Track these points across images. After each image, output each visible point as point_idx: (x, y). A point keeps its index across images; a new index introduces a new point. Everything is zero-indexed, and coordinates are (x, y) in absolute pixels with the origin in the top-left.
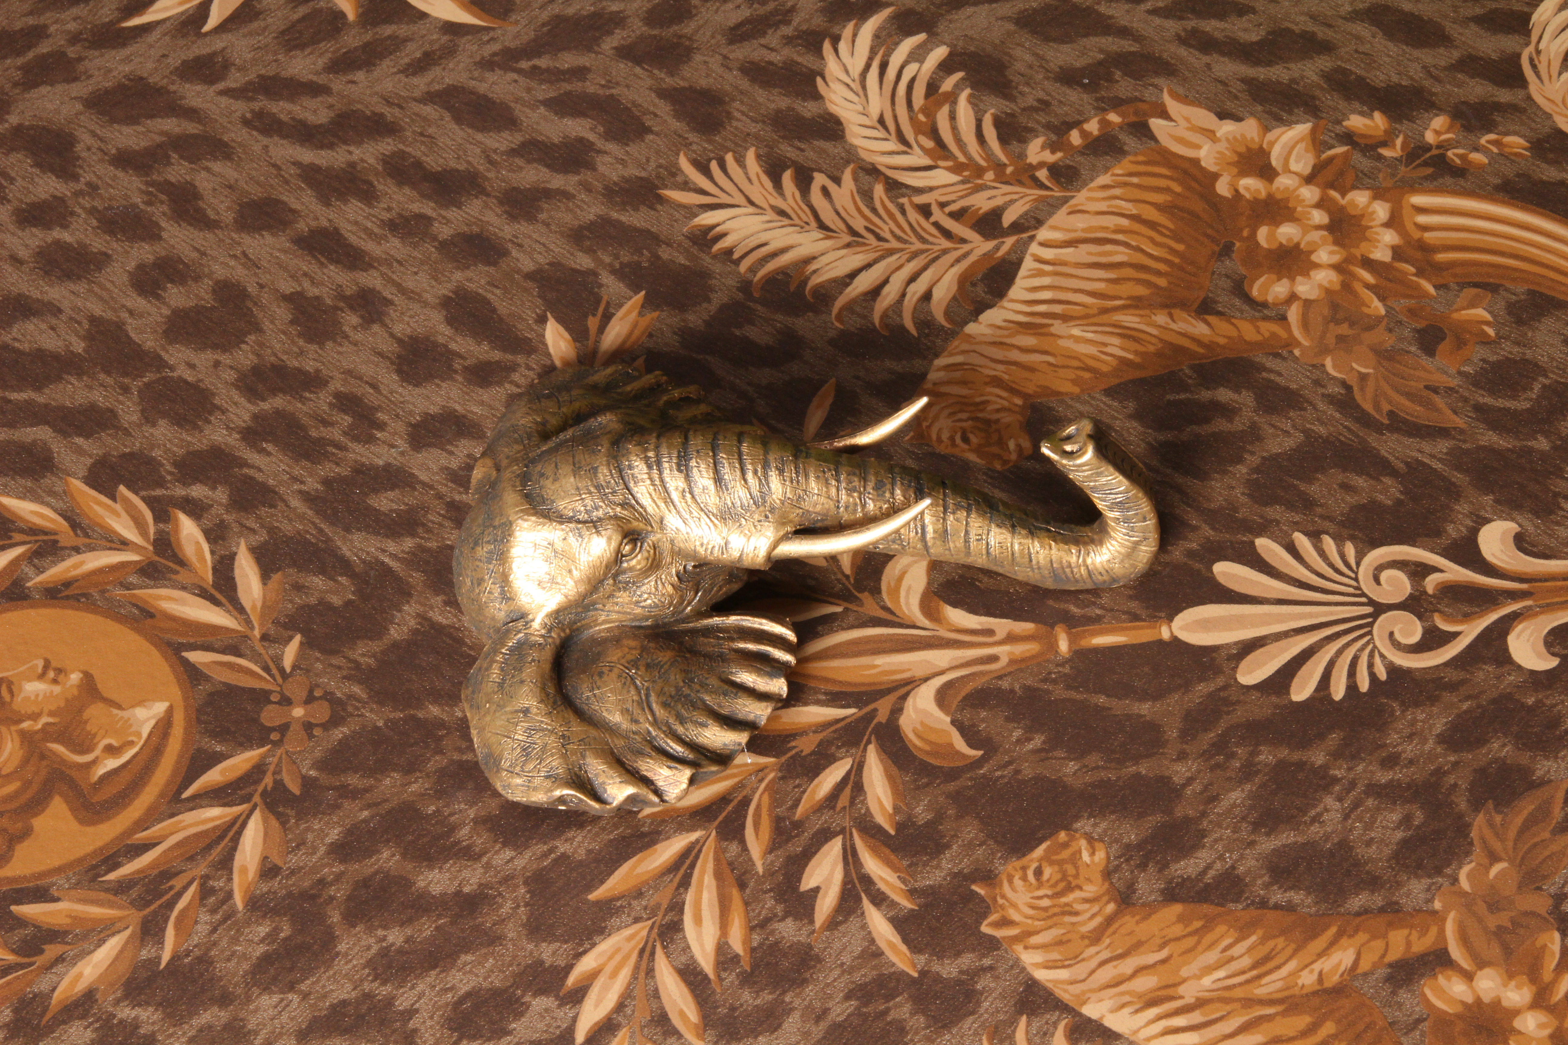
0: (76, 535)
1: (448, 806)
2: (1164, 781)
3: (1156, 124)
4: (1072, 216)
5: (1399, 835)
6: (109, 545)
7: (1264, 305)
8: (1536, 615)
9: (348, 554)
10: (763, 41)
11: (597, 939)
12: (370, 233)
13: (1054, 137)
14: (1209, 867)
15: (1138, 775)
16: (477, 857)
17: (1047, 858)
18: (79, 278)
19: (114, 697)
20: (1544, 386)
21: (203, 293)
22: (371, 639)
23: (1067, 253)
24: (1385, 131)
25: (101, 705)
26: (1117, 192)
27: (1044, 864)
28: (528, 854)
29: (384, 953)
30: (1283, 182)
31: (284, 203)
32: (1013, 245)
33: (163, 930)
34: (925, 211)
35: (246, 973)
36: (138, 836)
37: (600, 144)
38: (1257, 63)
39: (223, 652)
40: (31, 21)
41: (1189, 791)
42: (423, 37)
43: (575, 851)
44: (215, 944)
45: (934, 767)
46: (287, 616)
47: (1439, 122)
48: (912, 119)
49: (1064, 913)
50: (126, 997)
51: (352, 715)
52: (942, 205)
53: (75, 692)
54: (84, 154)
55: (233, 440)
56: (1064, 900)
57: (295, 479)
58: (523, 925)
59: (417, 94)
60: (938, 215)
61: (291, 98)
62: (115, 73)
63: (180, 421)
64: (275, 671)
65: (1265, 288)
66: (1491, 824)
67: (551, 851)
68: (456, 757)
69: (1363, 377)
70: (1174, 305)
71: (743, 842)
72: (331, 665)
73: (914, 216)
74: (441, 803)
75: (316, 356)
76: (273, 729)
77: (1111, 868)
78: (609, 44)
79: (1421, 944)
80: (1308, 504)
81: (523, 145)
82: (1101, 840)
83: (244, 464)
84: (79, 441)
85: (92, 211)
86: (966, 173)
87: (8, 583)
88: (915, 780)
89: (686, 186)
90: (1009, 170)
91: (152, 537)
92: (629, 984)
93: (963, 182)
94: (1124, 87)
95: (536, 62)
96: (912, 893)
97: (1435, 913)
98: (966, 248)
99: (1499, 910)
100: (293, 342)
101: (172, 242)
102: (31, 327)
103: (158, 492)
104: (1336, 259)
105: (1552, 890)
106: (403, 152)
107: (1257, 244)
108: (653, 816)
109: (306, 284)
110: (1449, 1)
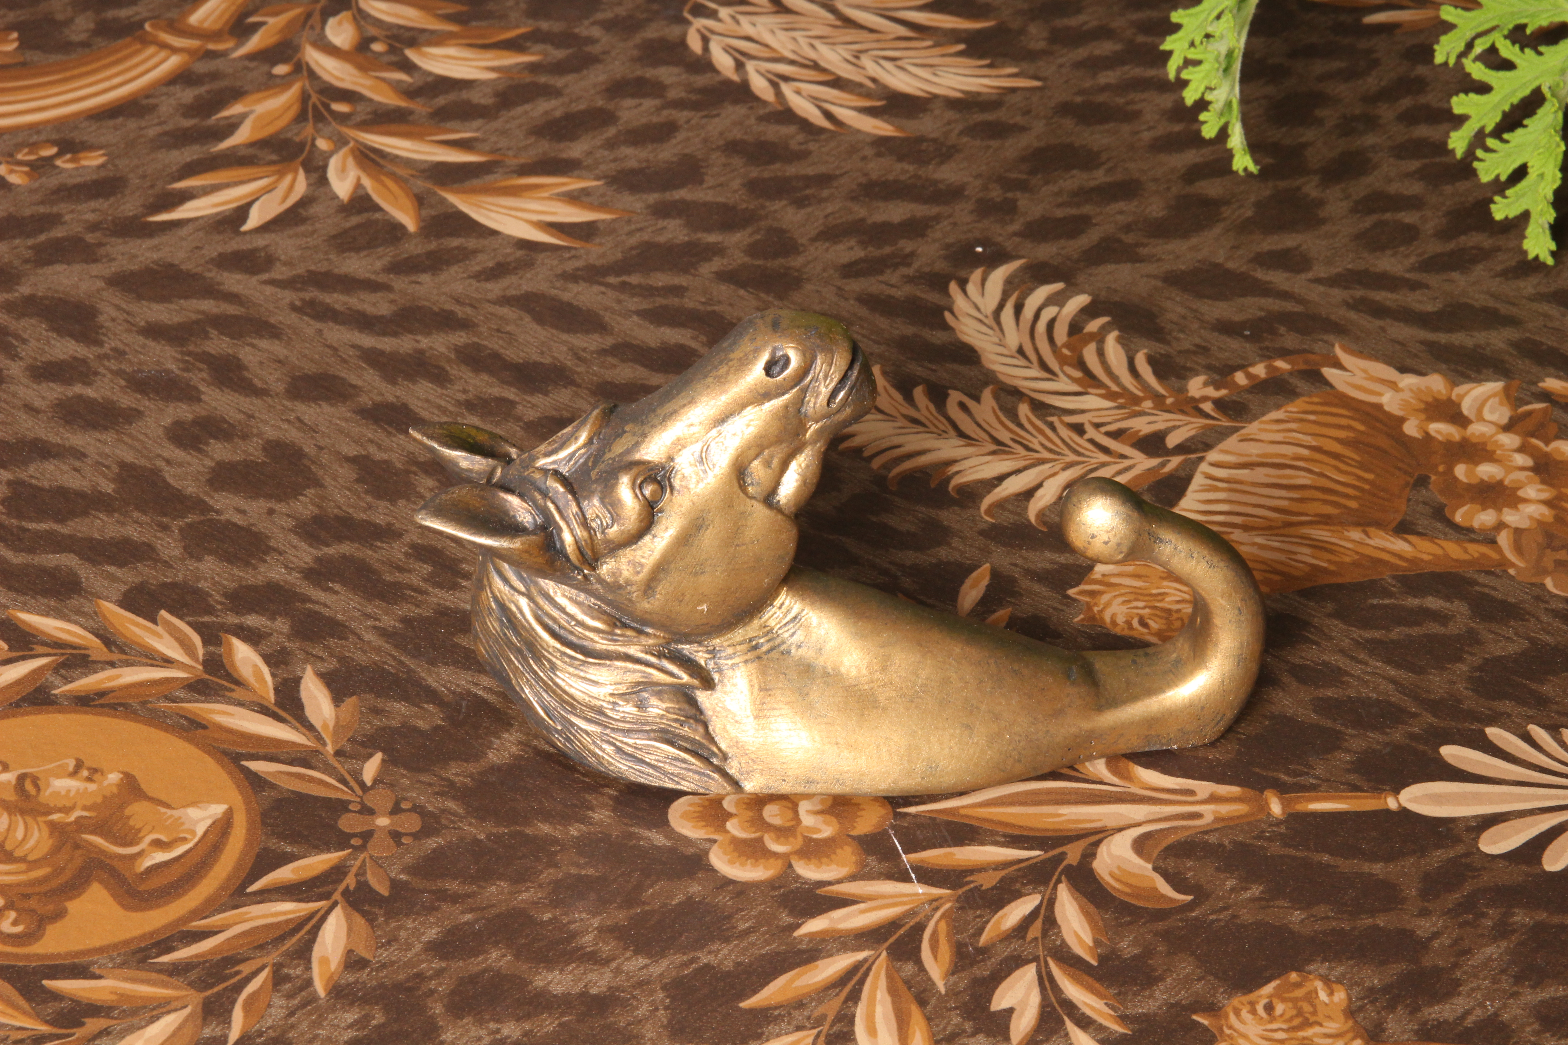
0: (111, 651)
1: (566, 914)
2: (1406, 934)
3: (1329, 373)
4: (1244, 443)
6: (149, 662)
7: (1470, 530)
9: (434, 685)
10: (881, 278)
12: (443, 410)
13: (1217, 377)
14: (1468, 1013)
15: (1376, 927)
16: (605, 962)
17: (1278, 994)
18: (106, 428)
19: (163, 797)
21: (251, 450)
22: (466, 761)
23: (1241, 474)
26: (1293, 426)
27: (1275, 1001)
28: (664, 963)
30: (1477, 429)
31: (342, 379)
32: (1182, 463)
33: (230, 1012)
36: (194, 924)
37: (700, 349)
38: (1436, 329)
39: (291, 763)
40: (43, 209)
41: (1436, 944)
42: (494, 250)
43: (721, 963)
45: (1138, 908)
46: (365, 736)
48: (1056, 353)
51: (447, 827)
52: (1097, 426)
53: (115, 790)
54: (108, 324)
55: (294, 578)
56: (1301, 1034)
57: (368, 616)
59: (491, 297)
60: (1093, 433)
61: (347, 292)
62: (142, 259)
63: (230, 558)
64: (352, 783)
65: (1469, 515)
67: (692, 961)
68: (573, 871)
70: (1369, 524)
71: (919, 962)
72: (421, 782)
73: (1065, 432)
74: (558, 912)
75: (386, 511)
76: (354, 835)
77: (1353, 1007)
78: (707, 269)
80: (1542, 702)
81: (616, 346)
82: (1339, 981)
83: (308, 599)
84: (111, 569)
85: (119, 373)
86: (1121, 401)
88: (1116, 918)
90: (1169, 401)
91: (201, 658)
94: (1290, 340)
95: (626, 278)
96: (1123, 1019)
98: (1126, 463)
100: (359, 497)
101: (214, 404)
102: (51, 467)
103: (206, 619)
104: (1546, 495)
106: (478, 344)
107: (1456, 479)
108: (812, 936)
109: (372, 449)
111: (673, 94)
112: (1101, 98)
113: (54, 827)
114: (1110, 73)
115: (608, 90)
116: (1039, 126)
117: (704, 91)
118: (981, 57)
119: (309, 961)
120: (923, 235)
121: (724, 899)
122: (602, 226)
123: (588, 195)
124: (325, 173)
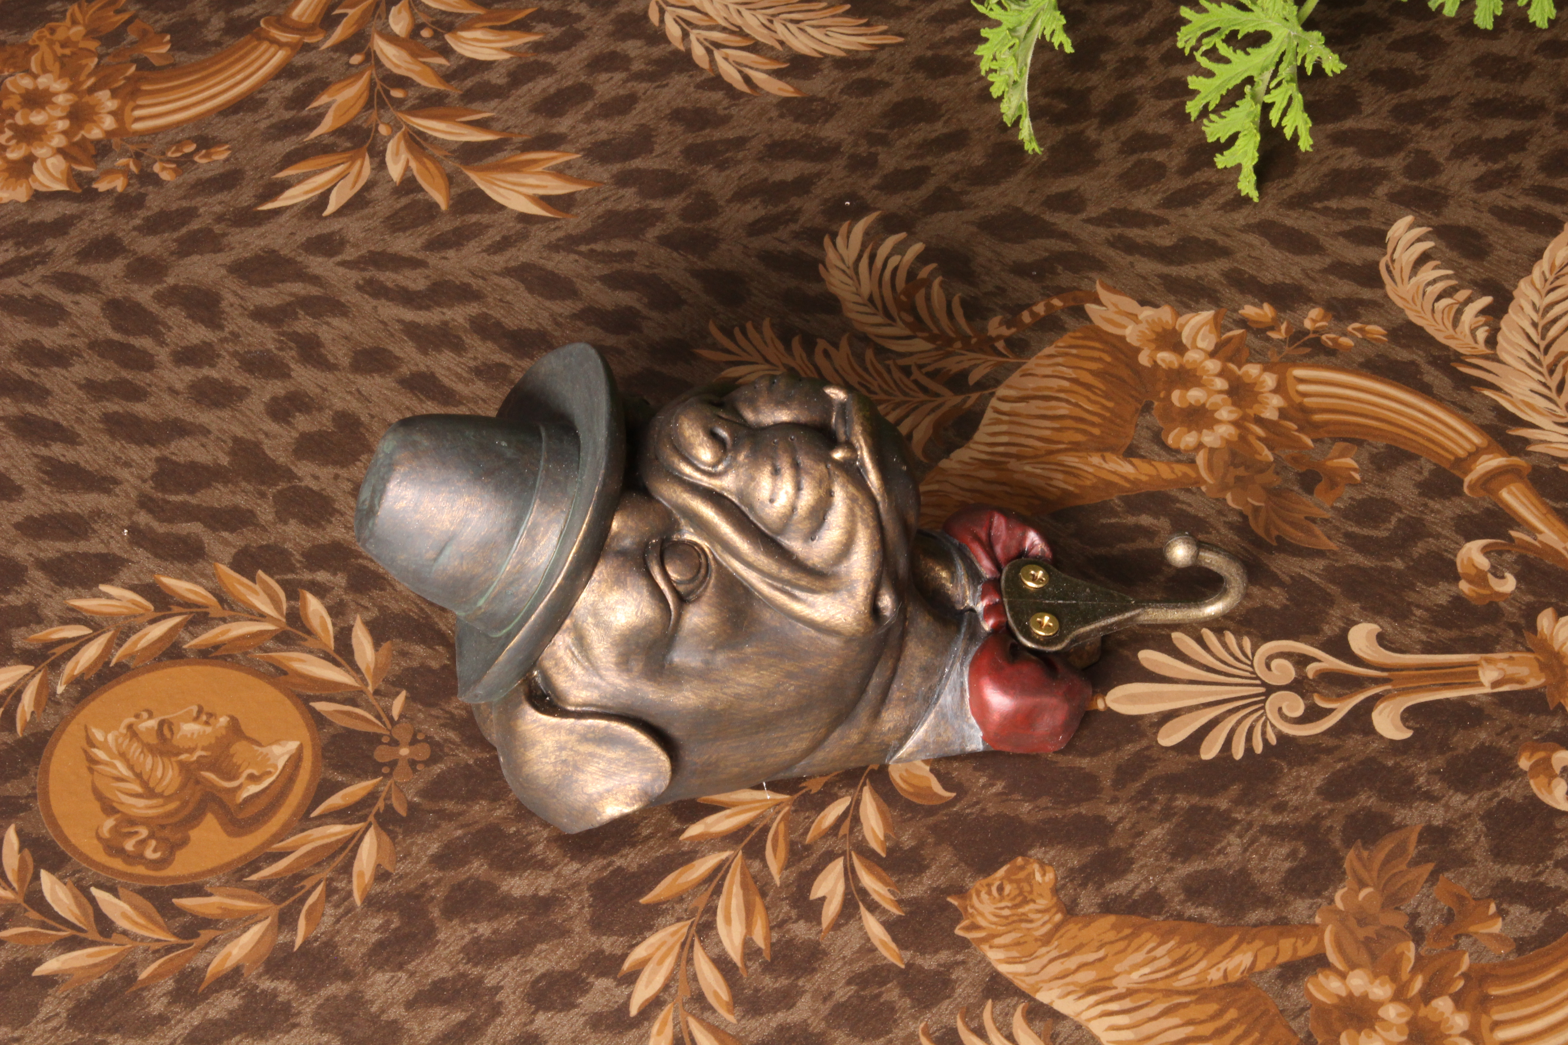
1: (525, 827)
2: (1100, 819)
3: (1091, 308)
4: (1024, 379)
5: (1287, 865)
7: (1178, 451)
8: (1394, 696)
9: (444, 628)
10: (775, 235)
11: (647, 934)
12: (459, 377)
13: (1009, 316)
14: (1136, 887)
15: (1079, 815)
16: (550, 868)
17: (1008, 877)
18: (224, 406)
19: (255, 736)
20: (1400, 520)
21: (325, 421)
23: (1020, 406)
24: (1273, 319)
25: (244, 743)
26: (1060, 360)
28: (591, 867)
29: (476, 941)
30: (1192, 356)
31: (390, 352)
32: (978, 399)
33: (296, 920)
34: (906, 371)
35: (364, 955)
37: (645, 311)
38: (1171, 263)
39: (344, 702)
40: (185, 204)
41: (1120, 828)
42: (502, 224)
43: (629, 865)
44: (338, 932)
45: (917, 805)
46: (395, 676)
47: (1315, 312)
48: (896, 299)
49: (1021, 921)
50: (267, 971)
51: (448, 755)
52: (920, 367)
53: (224, 732)
54: (228, 309)
56: (1021, 910)
58: (588, 922)
59: (497, 269)
60: (916, 374)
61: (396, 270)
62: (253, 247)
63: (306, 521)
64: (385, 719)
65: (1179, 438)
66: (1360, 858)
67: (610, 864)
69: (1256, 509)
70: (1106, 450)
71: (763, 860)
72: (431, 715)
73: (897, 374)
74: (520, 825)
76: (384, 764)
78: (652, 233)
79: (1305, 950)
81: (583, 311)
82: (1050, 864)
83: (359, 556)
84: (225, 534)
85: (235, 354)
86: (939, 343)
87: (168, 645)
88: (902, 815)
89: (714, 346)
90: (974, 341)
92: (673, 970)
93: (936, 349)
94: (1065, 278)
95: (593, 246)
96: (900, 902)
97: (1315, 926)
98: (939, 400)
99: (1366, 925)
101: (300, 380)
102: (186, 444)
103: (290, 576)
104: (1234, 417)
105: (1409, 910)
106: (486, 314)
107: (1172, 404)
108: (692, 838)
110: (1322, 219)
111: (637, 66)
112: (945, 52)
113: (182, 765)
114: (954, 26)
115: (588, 66)
116: (899, 81)
117: (659, 62)
118: (861, 17)
120: (808, 192)
122: (578, 197)
123: (570, 168)
124: (384, 157)
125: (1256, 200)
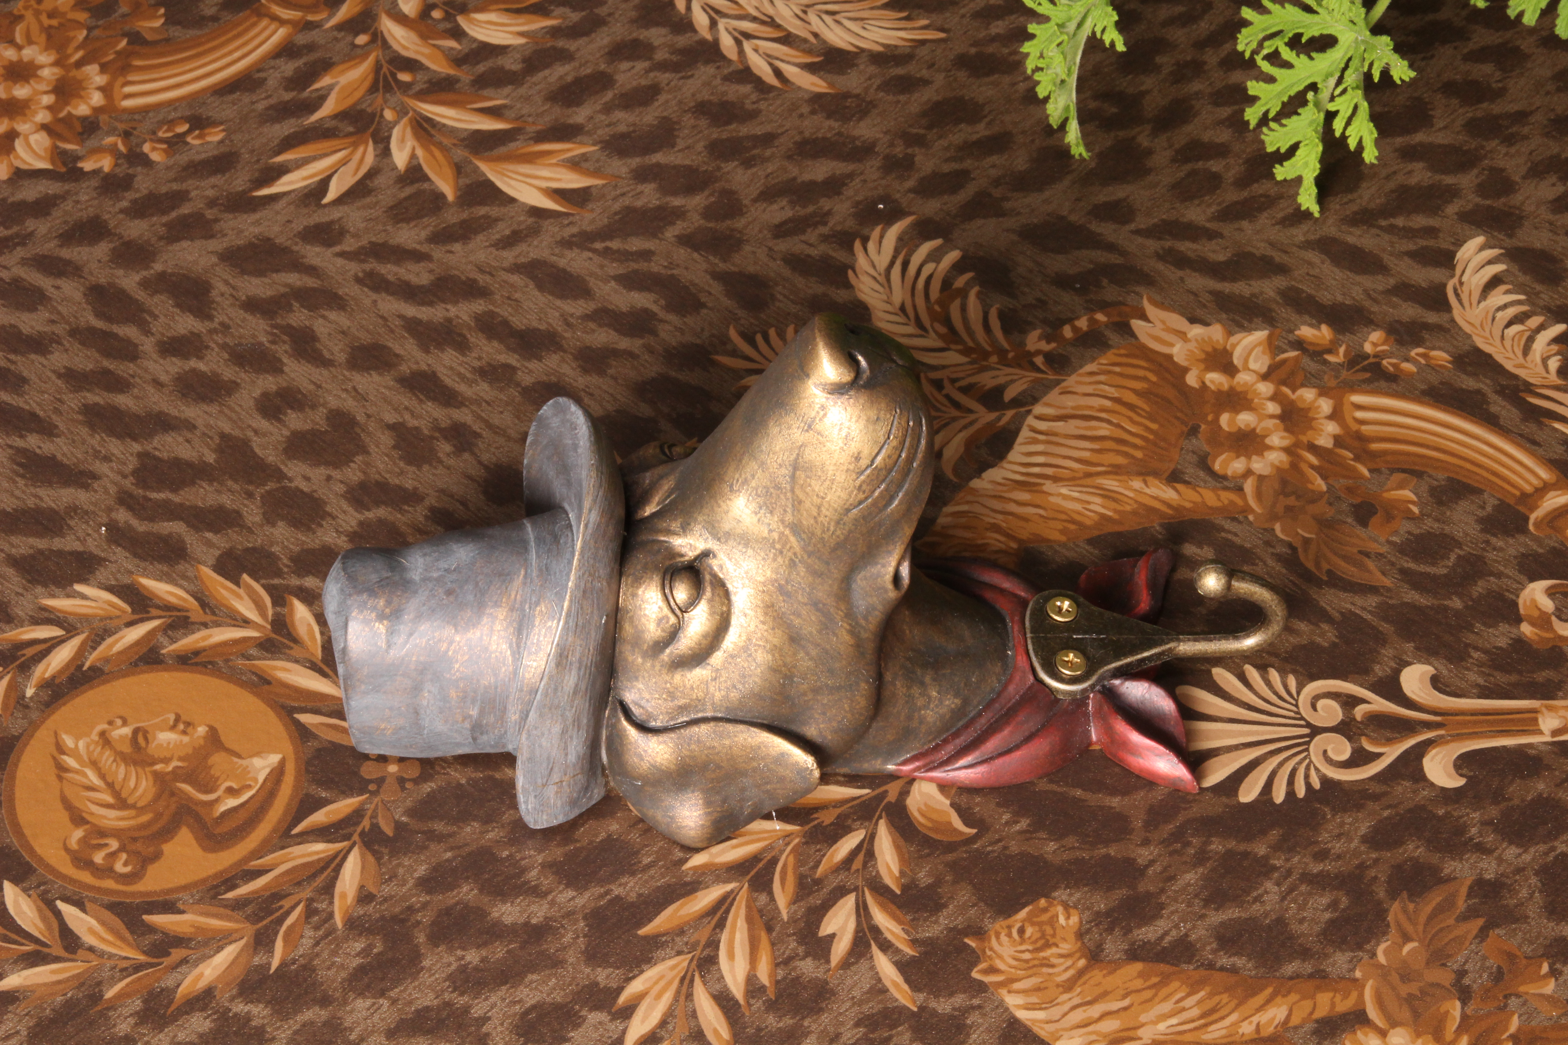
1: (519, 851)
2: (1130, 862)
3: (1137, 324)
4: (1063, 397)
5: (1327, 916)
7: (1225, 477)
8: (1447, 742)
10: (803, 238)
11: (644, 967)
12: (463, 377)
13: (1049, 330)
14: (1166, 933)
15: (1108, 856)
16: (544, 895)
17: (1029, 919)
18: (212, 401)
20: (1459, 556)
21: (318, 419)
23: (1059, 426)
24: (1331, 341)
26: (1102, 378)
28: (587, 895)
29: (463, 969)
30: (1243, 378)
31: (389, 348)
32: (1013, 417)
33: (273, 942)
34: (938, 385)
35: (344, 980)
37: (662, 314)
38: (1224, 279)
40: (175, 186)
41: (1150, 871)
42: (511, 218)
43: (628, 894)
44: (317, 955)
45: (935, 841)
47: (1376, 336)
48: (929, 309)
49: (1042, 965)
50: (241, 994)
51: (439, 773)
52: (953, 381)
53: (202, 742)
54: (218, 299)
55: (342, 542)
56: (1042, 954)
58: (582, 953)
59: (506, 264)
60: (949, 389)
61: (398, 262)
62: (247, 234)
63: (296, 523)
65: (1226, 463)
66: (1405, 911)
67: (607, 893)
69: (1306, 541)
70: (1148, 474)
71: (771, 893)
73: (927, 388)
74: (514, 849)
75: (414, 476)
76: (371, 781)
77: (1083, 930)
78: (671, 233)
79: (1344, 1005)
81: (596, 312)
82: (1075, 907)
84: (209, 535)
85: (224, 346)
86: (974, 356)
87: (145, 650)
88: (919, 851)
89: (735, 353)
90: (1011, 355)
92: (671, 1005)
93: (971, 363)
94: (1110, 292)
95: (608, 244)
96: (914, 942)
97: (1356, 980)
98: (972, 417)
99: (1409, 980)
100: (395, 463)
101: (293, 375)
102: (169, 439)
103: (276, 581)
104: (1286, 443)
105: (1455, 967)
106: (492, 312)
107: (1220, 427)
108: (695, 868)
109: (407, 416)
110: (1387, 237)
111: (661, 55)
112: (990, 49)
113: (157, 775)
114: (1000, 23)
115: (610, 53)
116: (939, 79)
117: (684, 52)
118: (901, 10)
119: (332, 897)
120: (839, 193)
121: (634, 836)
122: (594, 191)
123: (586, 160)
124: (389, 143)
125: (1317, 215)
